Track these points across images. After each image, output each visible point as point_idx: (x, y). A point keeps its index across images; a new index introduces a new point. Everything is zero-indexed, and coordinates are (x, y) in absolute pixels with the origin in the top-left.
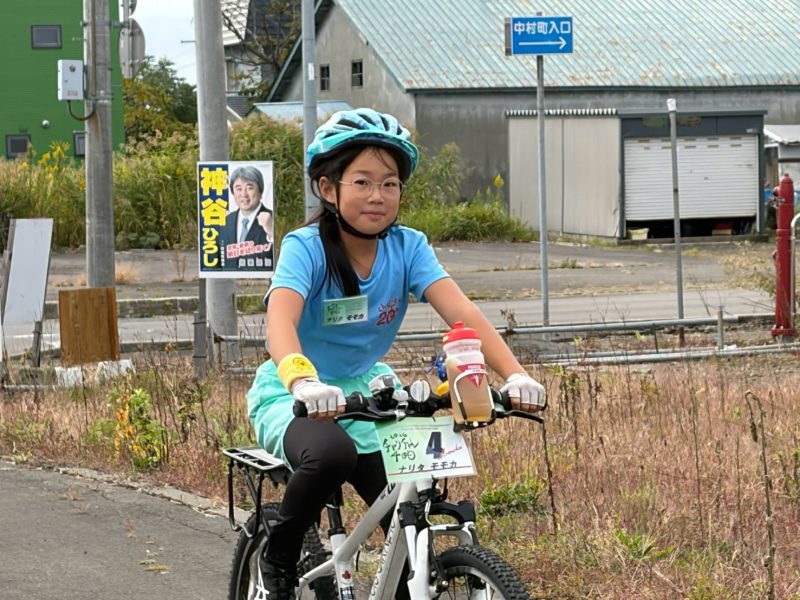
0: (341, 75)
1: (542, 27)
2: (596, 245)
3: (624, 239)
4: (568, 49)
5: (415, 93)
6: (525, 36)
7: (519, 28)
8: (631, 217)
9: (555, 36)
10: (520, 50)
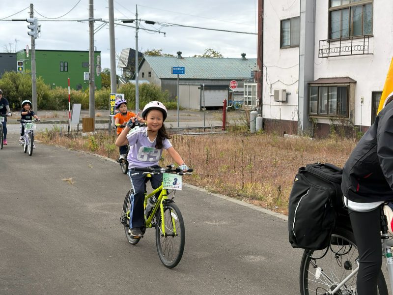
0: (146, 74)
1: (179, 69)
2: (195, 111)
3: (201, 110)
4: (184, 73)
5: (161, 79)
6: (175, 71)
7: (174, 69)
8: (203, 105)
9: (181, 71)
10: (174, 73)
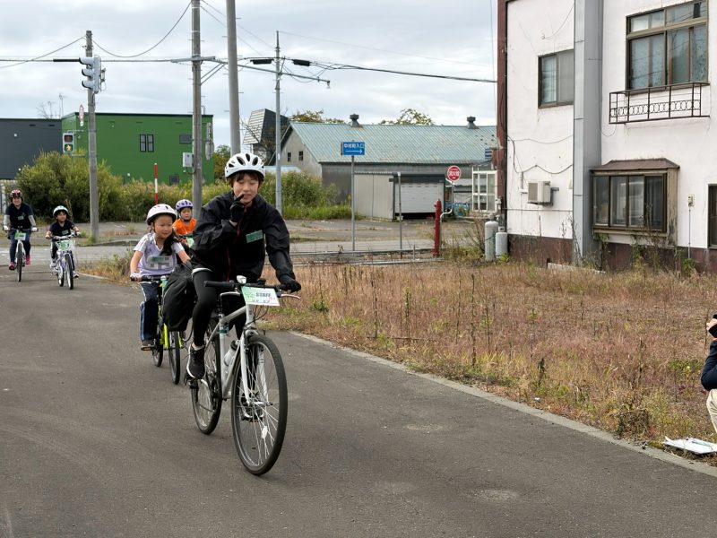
0: (295, 156)
1: (354, 146)
2: (384, 222)
3: (394, 220)
4: (363, 153)
5: (322, 164)
6: (348, 149)
7: (346, 146)
8: (397, 211)
9: (358, 149)
10: (346, 154)
